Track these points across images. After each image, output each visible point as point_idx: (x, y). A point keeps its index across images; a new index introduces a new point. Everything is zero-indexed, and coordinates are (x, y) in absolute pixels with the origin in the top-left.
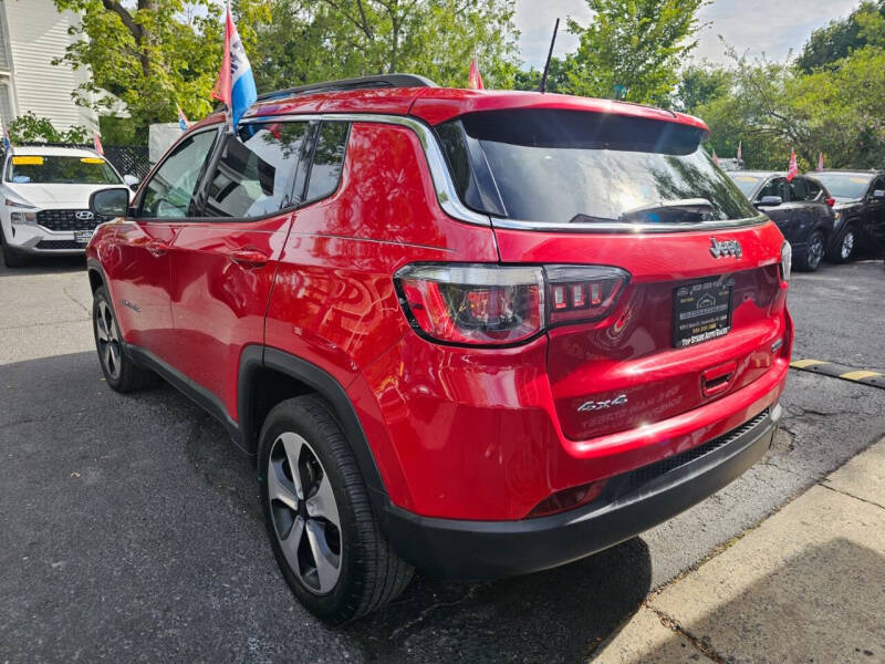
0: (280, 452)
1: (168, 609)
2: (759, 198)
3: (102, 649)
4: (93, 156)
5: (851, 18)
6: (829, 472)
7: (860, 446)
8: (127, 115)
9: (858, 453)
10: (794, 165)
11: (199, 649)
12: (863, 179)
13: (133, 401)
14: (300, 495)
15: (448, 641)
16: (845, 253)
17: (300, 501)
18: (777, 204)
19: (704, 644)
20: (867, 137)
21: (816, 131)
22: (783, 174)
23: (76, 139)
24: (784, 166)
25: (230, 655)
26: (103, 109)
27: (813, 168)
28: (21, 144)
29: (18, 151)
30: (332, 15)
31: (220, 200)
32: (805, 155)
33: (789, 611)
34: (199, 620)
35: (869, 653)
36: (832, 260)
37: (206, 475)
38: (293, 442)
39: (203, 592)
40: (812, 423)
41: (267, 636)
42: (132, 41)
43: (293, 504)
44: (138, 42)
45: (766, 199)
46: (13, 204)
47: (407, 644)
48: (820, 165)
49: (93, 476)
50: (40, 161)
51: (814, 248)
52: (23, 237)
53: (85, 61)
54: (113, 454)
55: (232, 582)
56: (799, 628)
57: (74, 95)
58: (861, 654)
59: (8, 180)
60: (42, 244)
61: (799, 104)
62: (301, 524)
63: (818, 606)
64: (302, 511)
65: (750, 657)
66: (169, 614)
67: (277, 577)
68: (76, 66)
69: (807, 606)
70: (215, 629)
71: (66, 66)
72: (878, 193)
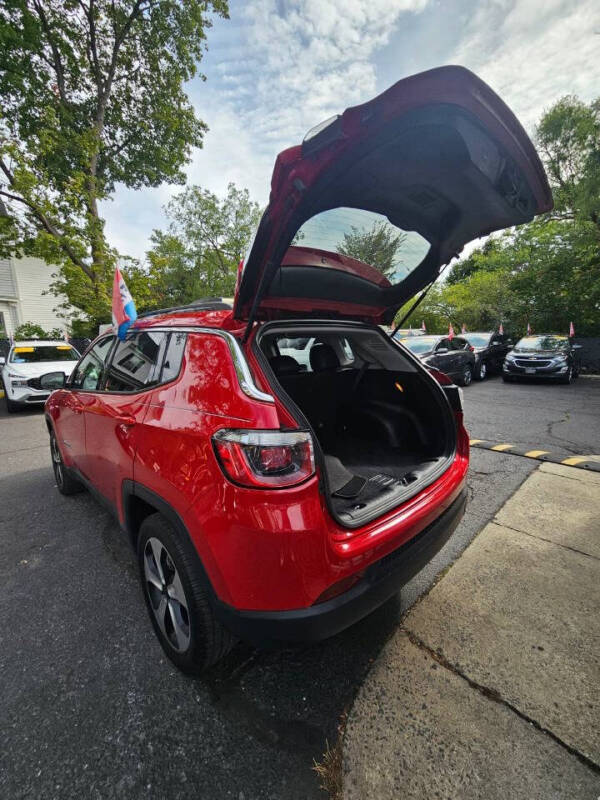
0: (150, 551)
1: (72, 673)
2: (436, 349)
3: (15, 718)
4: (64, 345)
5: (470, 257)
6: (496, 512)
7: (509, 493)
8: (87, 320)
9: (509, 498)
10: (451, 331)
11: (90, 708)
12: (487, 337)
13: (73, 501)
14: (164, 581)
15: (270, 676)
16: (482, 375)
17: (163, 586)
18: (445, 352)
19: (438, 654)
20: (485, 314)
21: (460, 313)
22: (446, 336)
23: (56, 336)
24: (446, 331)
25: (113, 710)
26: (72, 318)
27: (460, 332)
28: (23, 340)
29: (18, 344)
30: (204, 263)
31: (134, 372)
32: (456, 325)
33: (487, 620)
34: (93, 680)
35: (541, 649)
36: (476, 379)
37: (114, 553)
38: (157, 545)
39: (100, 654)
40: (481, 480)
41: (142, 689)
42: (90, 281)
43: (160, 587)
44: (93, 281)
45: (440, 350)
46: (13, 376)
47: (242, 682)
48: (463, 330)
49: (36, 561)
50: (32, 350)
51: (466, 374)
52: (18, 395)
53: (62, 292)
54: (53, 543)
55: (121, 642)
56: (496, 633)
57: (54, 310)
58: (536, 650)
59: (11, 362)
60: (31, 398)
61: (450, 300)
62: (166, 600)
63: (504, 613)
64: (165, 592)
65: (469, 662)
66: (72, 678)
67: (154, 634)
68: (56, 295)
69: (497, 614)
70: (104, 688)
71: (51, 296)
72: (495, 343)
